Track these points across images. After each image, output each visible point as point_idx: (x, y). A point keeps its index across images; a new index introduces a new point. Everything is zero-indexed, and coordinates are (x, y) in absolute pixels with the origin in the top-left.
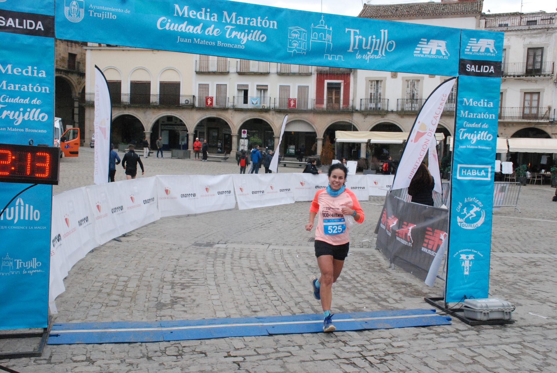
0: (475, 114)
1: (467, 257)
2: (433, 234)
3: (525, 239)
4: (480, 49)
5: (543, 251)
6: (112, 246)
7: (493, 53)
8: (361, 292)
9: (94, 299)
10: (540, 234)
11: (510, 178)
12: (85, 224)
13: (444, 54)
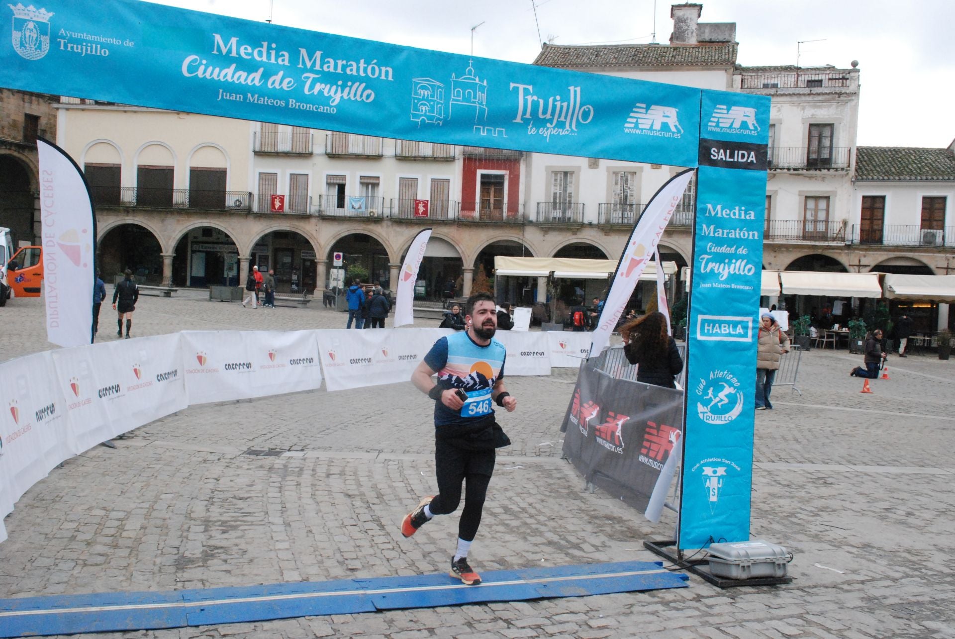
0: (725, 231)
1: (715, 472)
2: (658, 432)
3: (808, 440)
4: (732, 123)
5: (837, 459)
6: (99, 457)
7: (754, 130)
8: (536, 532)
9: (61, 553)
10: (832, 431)
12: (48, 417)
13: (673, 129)
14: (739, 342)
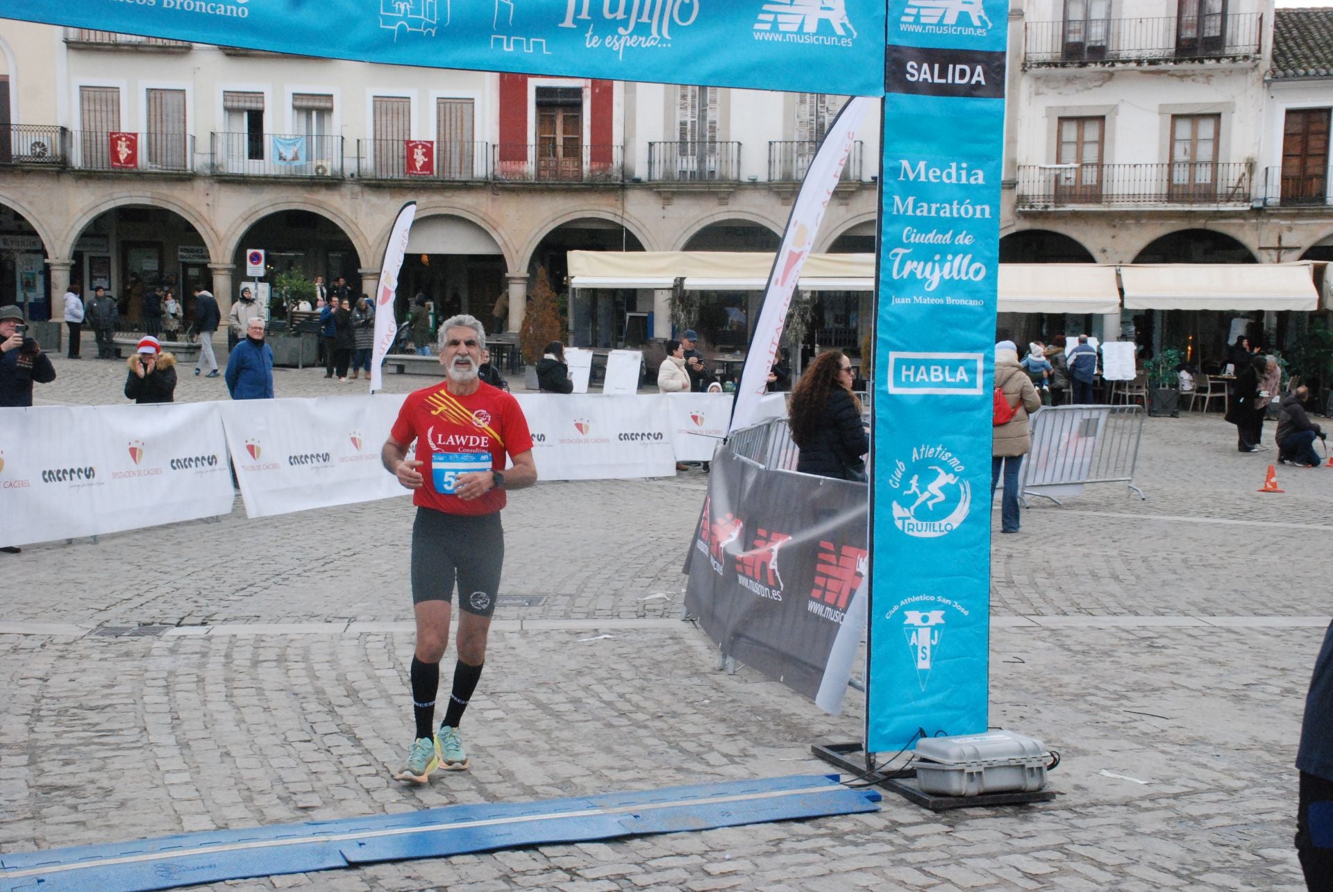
0: (934, 206)
1: (925, 619)
2: (838, 560)
3: (1138, 577)
4: (944, 15)
5: (1182, 606)
7: (981, 28)
8: (629, 739)
10: (1185, 561)
11: (1128, 394)
13: (840, 31)
14: (965, 396)
